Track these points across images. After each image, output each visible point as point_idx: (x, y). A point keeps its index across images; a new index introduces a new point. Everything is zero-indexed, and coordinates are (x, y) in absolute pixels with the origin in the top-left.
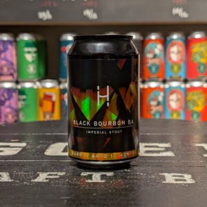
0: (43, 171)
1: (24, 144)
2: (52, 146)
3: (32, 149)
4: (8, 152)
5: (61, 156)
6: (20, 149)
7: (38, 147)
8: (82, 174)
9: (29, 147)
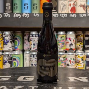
0: (17, 86)
1: (10, 77)
2: (20, 77)
3: (13, 78)
4: (5, 79)
5: (22, 81)
6: (9, 78)
7: (15, 78)
8: (29, 87)
9: (12, 78)
